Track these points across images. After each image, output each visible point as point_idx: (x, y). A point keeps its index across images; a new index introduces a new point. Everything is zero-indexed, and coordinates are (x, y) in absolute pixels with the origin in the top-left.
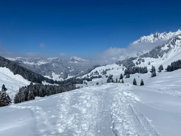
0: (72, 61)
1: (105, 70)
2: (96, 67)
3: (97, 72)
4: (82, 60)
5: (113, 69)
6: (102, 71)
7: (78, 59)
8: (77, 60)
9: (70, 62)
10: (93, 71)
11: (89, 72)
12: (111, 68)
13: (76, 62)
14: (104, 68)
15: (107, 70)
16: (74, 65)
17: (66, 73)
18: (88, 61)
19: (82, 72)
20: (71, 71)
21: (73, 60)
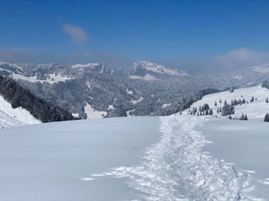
0: (137, 73)
1: (229, 103)
2: (205, 93)
3: (206, 107)
4: (167, 71)
5: (252, 100)
6: (222, 105)
7: (154, 69)
8: (151, 73)
9: (133, 77)
10: (198, 105)
11: (185, 108)
12: (248, 99)
13: (148, 77)
14: (227, 97)
15: (236, 103)
16: (143, 85)
17: (121, 107)
18: (184, 74)
19: (165, 106)
20: (135, 102)
21: (141, 72)
